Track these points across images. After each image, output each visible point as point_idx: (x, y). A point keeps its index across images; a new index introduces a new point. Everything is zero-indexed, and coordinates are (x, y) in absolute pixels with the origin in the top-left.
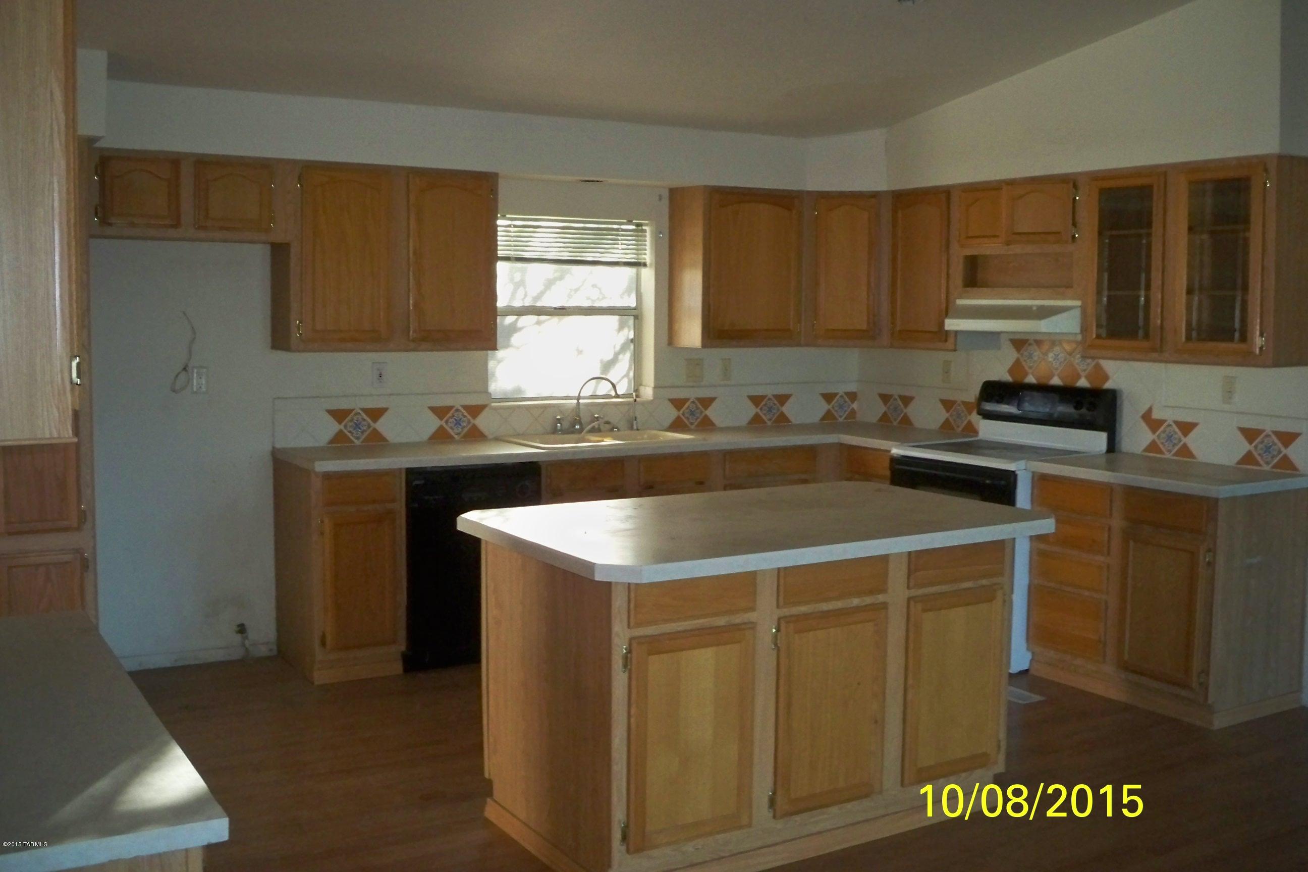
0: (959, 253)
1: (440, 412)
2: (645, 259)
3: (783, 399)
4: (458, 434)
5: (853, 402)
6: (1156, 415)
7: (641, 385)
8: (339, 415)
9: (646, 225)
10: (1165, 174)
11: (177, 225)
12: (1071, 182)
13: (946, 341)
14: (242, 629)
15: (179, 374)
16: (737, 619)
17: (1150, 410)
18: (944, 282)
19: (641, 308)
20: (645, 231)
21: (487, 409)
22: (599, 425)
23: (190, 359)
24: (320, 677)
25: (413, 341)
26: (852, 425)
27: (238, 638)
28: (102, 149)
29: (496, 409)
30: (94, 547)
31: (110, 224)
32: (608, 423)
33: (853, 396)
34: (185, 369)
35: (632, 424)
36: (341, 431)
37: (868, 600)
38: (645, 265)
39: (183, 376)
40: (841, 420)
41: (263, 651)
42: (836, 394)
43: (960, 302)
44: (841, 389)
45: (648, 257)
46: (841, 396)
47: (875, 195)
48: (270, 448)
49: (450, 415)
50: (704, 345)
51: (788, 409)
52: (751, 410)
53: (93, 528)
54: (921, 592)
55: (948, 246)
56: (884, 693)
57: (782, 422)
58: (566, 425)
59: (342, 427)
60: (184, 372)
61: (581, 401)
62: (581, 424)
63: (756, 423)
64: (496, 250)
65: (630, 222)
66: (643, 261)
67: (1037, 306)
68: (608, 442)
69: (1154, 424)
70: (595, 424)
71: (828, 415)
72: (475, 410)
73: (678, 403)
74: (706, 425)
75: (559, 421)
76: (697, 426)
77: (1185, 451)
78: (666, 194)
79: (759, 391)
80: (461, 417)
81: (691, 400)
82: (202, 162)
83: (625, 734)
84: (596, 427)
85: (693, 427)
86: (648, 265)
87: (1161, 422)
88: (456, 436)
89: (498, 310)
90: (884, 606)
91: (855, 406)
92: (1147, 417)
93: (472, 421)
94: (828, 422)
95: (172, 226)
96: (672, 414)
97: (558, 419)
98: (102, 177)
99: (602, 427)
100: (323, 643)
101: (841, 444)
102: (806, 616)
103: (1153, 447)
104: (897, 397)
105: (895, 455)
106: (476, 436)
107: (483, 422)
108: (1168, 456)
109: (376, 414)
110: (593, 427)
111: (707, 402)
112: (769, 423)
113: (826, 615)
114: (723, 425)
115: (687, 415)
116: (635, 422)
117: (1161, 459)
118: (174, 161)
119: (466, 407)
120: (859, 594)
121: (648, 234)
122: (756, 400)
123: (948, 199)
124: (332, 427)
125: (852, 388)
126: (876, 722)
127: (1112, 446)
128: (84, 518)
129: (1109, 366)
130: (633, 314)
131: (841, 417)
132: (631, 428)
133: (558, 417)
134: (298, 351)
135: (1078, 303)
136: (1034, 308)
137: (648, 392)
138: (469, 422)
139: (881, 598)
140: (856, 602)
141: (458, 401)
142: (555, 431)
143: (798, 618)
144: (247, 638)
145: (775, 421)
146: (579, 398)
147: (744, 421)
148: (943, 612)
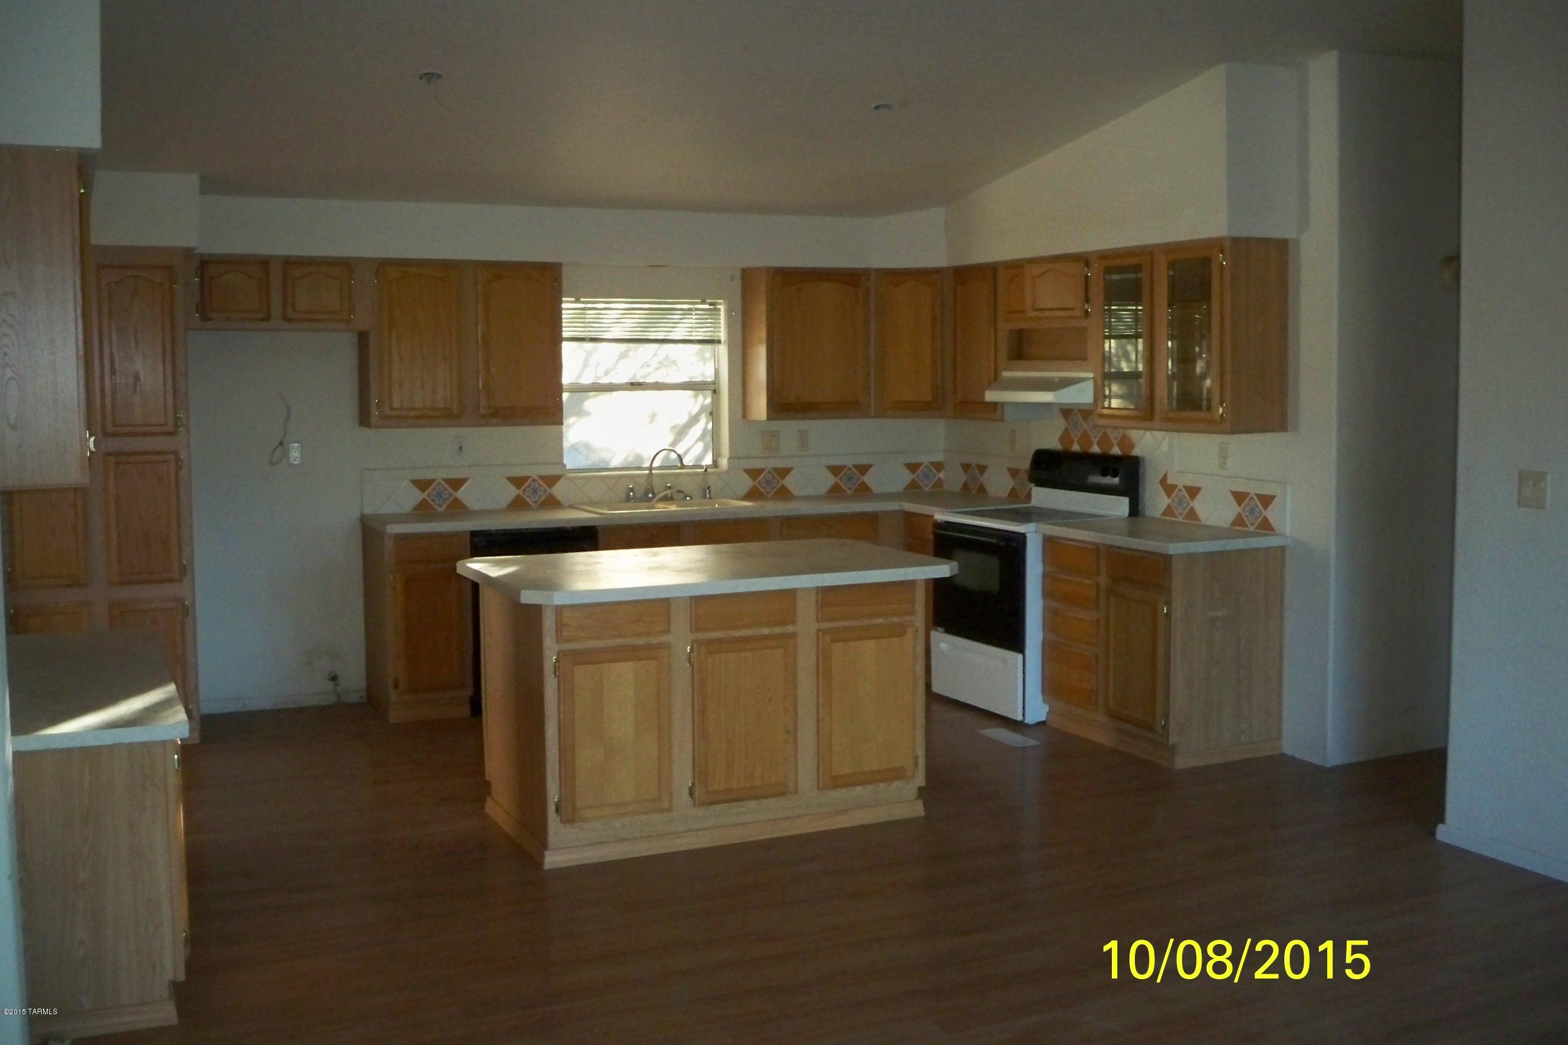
0: (1005, 327)
1: (517, 482)
2: (719, 336)
3: (863, 469)
4: (535, 502)
5: (939, 472)
6: (1170, 481)
7: (719, 456)
8: (422, 485)
9: (720, 304)
10: (1151, 253)
11: (267, 318)
12: (1083, 259)
13: (995, 411)
14: (334, 678)
15: (276, 448)
16: (655, 640)
17: (1165, 477)
18: (992, 353)
19: (719, 382)
20: (719, 310)
21: (562, 480)
22: (672, 494)
23: (285, 436)
24: (395, 716)
25: (484, 416)
26: (938, 495)
27: (331, 684)
28: (201, 255)
29: (572, 479)
30: (194, 596)
31: (209, 319)
32: (680, 492)
33: (939, 466)
34: (281, 444)
35: (706, 491)
36: (424, 500)
37: (778, 630)
38: (719, 342)
39: (278, 451)
40: (927, 489)
41: (354, 698)
42: (920, 464)
43: (1006, 374)
44: (925, 459)
45: (723, 335)
46: (926, 466)
47: (937, 271)
48: (358, 515)
49: (527, 484)
50: (770, 417)
51: (869, 479)
52: (831, 480)
53: (193, 579)
54: (831, 625)
55: (995, 321)
56: (796, 709)
57: (863, 491)
58: (640, 493)
59: (425, 495)
60: (280, 447)
61: (653, 472)
62: (654, 494)
63: (835, 492)
64: (561, 331)
65: (703, 302)
66: (716, 338)
67: (1059, 377)
68: (673, 508)
69: (1169, 489)
70: (668, 492)
71: (913, 485)
72: (551, 480)
73: (753, 473)
74: (784, 494)
75: (632, 490)
76: (775, 494)
77: (1192, 514)
78: (738, 274)
79: (836, 462)
80: (537, 486)
81: (768, 470)
82: (289, 263)
83: (556, 729)
84: (669, 495)
85: (769, 496)
86: (722, 341)
87: (1174, 487)
88: (533, 505)
89: (564, 387)
90: (794, 635)
91: (942, 475)
92: (1163, 482)
93: (547, 489)
94: (913, 490)
95: (263, 320)
96: (747, 483)
97: (632, 488)
98: (202, 278)
99: (674, 497)
100: (396, 686)
101: (905, 512)
102: (719, 641)
103: (1168, 511)
104: (975, 467)
105: (939, 521)
106: (552, 503)
107: (558, 491)
108: (1180, 519)
109: (456, 484)
110: (666, 495)
111: (784, 472)
112: (849, 492)
113: (737, 640)
114: (802, 494)
115: (763, 485)
116: (708, 491)
117: (1173, 522)
118: (264, 263)
119: (542, 477)
120: (769, 625)
121: (722, 313)
122: (835, 470)
123: (995, 275)
124: (416, 496)
125: (939, 457)
126: (788, 732)
127: (1135, 510)
128: (184, 571)
129: (1134, 434)
130: (713, 388)
131: (926, 486)
132: (705, 497)
133: (631, 486)
134: (377, 427)
135: (1091, 375)
136: (1057, 380)
137: (724, 462)
138: (545, 491)
139: (790, 629)
140: (766, 631)
141: (535, 472)
142: (628, 499)
143: (710, 642)
144: (338, 684)
145: (855, 491)
146: (651, 468)
147: (823, 490)
148: (852, 643)
